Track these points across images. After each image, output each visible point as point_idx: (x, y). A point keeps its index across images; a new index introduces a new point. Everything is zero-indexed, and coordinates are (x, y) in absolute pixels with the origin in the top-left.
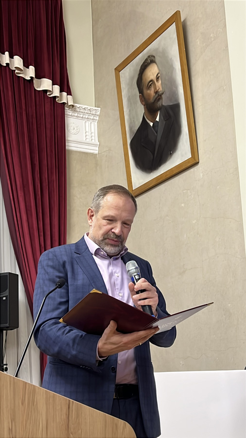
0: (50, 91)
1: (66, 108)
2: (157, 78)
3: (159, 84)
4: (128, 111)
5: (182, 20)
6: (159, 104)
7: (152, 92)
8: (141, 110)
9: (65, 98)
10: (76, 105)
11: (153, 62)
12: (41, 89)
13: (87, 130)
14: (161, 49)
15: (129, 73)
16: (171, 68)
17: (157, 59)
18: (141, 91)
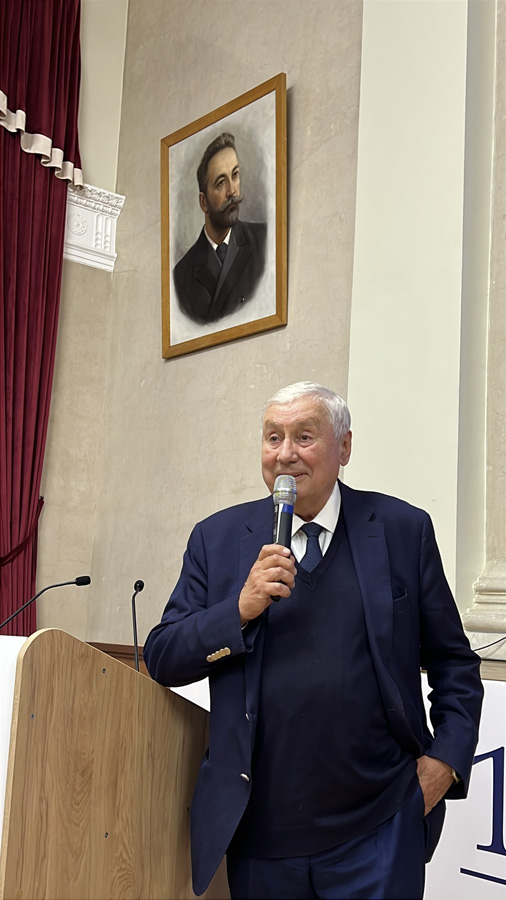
0: (46, 157)
1: (69, 189)
2: (234, 174)
3: (235, 184)
4: (177, 215)
5: (287, 88)
6: (232, 216)
7: (222, 193)
8: (199, 220)
9: (70, 172)
10: (86, 185)
11: (229, 144)
12: (32, 152)
13: (100, 230)
14: (246, 129)
15: (186, 153)
16: (260, 164)
17: (237, 143)
18: (203, 188)
